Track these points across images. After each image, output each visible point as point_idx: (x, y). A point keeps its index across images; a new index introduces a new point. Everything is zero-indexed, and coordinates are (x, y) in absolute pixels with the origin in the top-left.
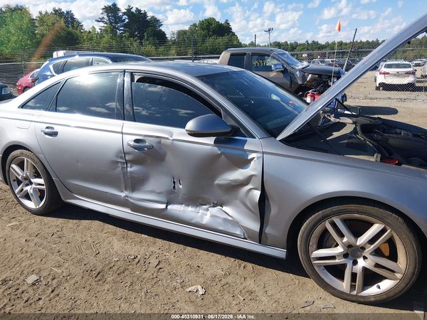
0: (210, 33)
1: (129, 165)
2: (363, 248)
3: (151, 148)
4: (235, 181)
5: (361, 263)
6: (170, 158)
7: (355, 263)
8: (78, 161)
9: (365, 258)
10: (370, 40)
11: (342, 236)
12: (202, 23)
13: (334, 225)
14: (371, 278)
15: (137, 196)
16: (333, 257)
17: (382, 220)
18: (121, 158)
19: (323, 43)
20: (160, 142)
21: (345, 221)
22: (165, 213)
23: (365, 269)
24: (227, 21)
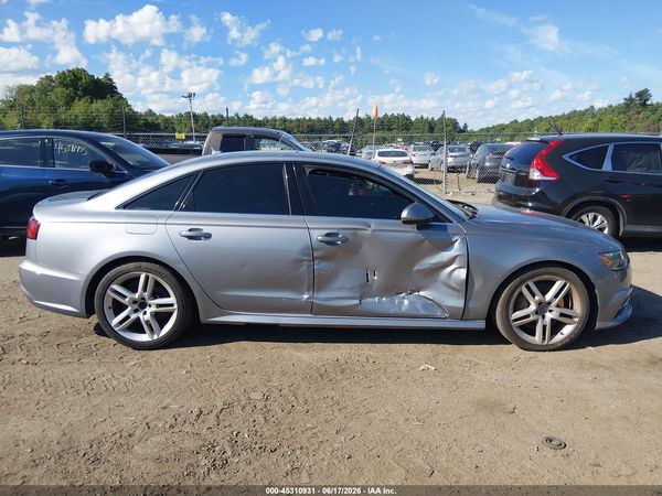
0: (79, 93)
1: (316, 262)
2: (549, 303)
3: (345, 241)
4: (437, 263)
5: (549, 316)
6: (366, 249)
7: (544, 317)
8: (243, 266)
9: (551, 311)
10: (322, 118)
11: (534, 296)
12: (62, 76)
13: (528, 287)
14: (556, 326)
15: (324, 297)
16: (528, 316)
17: (563, 277)
18: (308, 255)
19: (260, 119)
20: (355, 235)
21: (536, 283)
22: (359, 308)
23: (552, 320)
24: (107, 75)
